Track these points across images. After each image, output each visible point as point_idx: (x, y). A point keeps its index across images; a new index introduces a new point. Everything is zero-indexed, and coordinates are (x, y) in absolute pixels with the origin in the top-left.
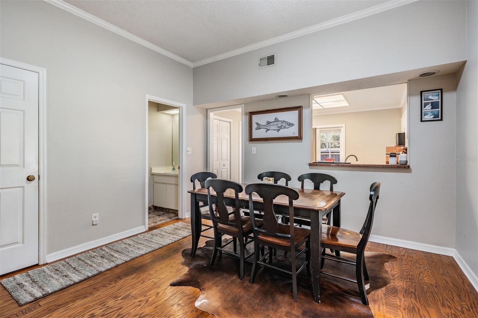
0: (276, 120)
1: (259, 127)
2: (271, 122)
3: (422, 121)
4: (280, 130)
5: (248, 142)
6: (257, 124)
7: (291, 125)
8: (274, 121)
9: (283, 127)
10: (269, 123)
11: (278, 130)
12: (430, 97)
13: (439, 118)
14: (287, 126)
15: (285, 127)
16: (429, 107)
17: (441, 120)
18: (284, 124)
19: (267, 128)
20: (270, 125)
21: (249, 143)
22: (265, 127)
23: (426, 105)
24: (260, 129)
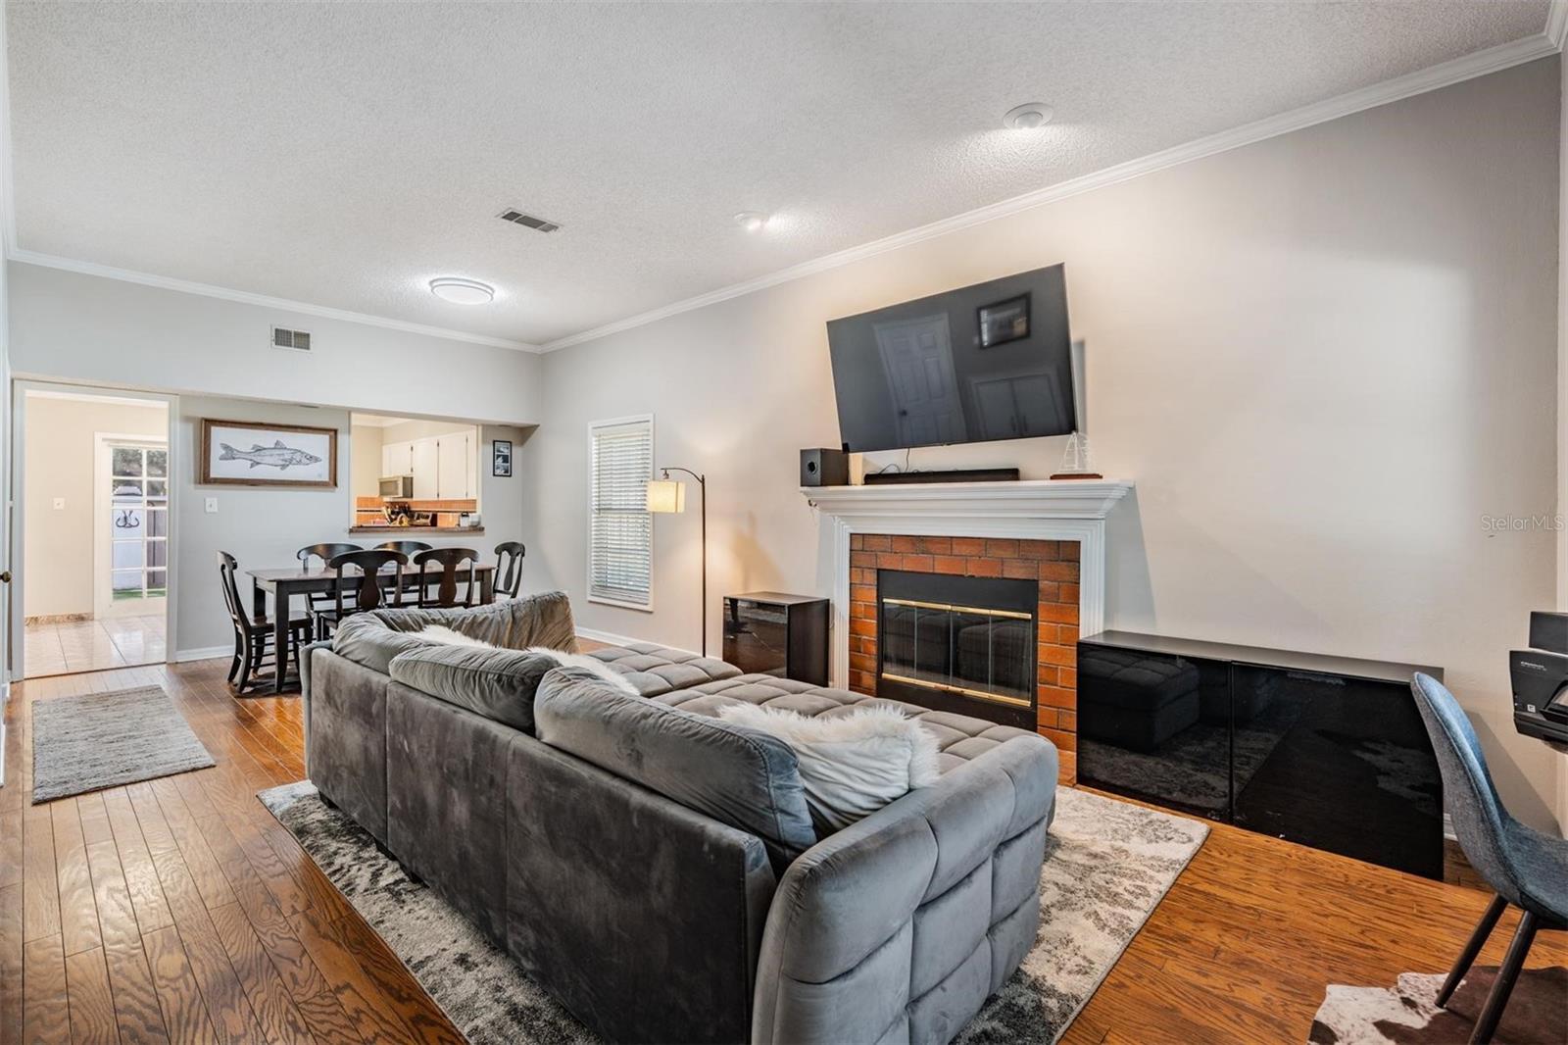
0: (278, 446)
1: (230, 454)
2: (265, 449)
3: (494, 475)
4: (288, 468)
5: (192, 486)
6: (226, 447)
7: (312, 459)
8: (273, 446)
9: (294, 461)
10: (258, 449)
11: (283, 467)
12: (502, 449)
13: (508, 473)
14: (304, 460)
15: (299, 462)
16: (500, 460)
17: (510, 476)
18: (298, 457)
19: (253, 458)
20: (262, 453)
21: (196, 489)
22: (250, 457)
23: (498, 456)
24: (234, 458)
